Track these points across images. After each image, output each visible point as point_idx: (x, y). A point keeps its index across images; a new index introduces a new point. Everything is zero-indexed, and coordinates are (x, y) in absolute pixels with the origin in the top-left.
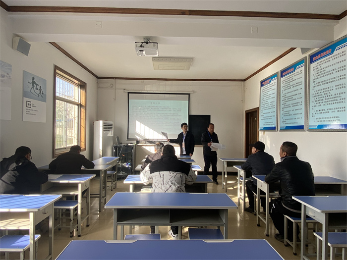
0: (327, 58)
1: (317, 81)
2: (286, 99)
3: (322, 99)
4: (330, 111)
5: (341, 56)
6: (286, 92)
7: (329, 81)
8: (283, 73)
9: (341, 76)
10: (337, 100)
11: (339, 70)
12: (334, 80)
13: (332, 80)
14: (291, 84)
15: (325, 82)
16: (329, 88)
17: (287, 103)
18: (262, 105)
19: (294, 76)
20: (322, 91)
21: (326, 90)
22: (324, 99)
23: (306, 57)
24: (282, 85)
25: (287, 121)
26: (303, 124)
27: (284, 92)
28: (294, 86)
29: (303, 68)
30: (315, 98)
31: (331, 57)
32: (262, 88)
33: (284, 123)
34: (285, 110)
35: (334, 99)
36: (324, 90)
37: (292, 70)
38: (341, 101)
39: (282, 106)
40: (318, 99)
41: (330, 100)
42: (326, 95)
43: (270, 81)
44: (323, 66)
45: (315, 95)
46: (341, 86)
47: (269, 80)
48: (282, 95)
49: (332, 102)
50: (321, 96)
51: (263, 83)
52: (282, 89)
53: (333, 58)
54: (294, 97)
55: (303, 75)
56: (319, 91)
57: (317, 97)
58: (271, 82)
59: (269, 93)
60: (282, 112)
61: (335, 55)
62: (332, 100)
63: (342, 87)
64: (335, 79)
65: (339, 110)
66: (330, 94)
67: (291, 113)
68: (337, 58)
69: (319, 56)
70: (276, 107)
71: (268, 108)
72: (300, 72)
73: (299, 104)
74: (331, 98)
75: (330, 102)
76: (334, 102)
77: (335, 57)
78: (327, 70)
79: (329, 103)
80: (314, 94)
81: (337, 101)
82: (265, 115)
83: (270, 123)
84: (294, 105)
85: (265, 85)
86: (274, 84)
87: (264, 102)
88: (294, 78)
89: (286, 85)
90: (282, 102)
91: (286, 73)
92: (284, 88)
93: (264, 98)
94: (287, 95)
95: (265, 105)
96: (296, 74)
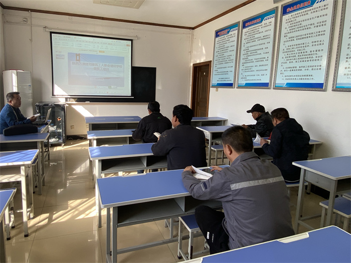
0: (304, 10)
1: (290, 35)
2: (249, 53)
3: (294, 55)
4: (303, 69)
5: (322, 10)
6: (249, 45)
7: (304, 36)
8: (246, 23)
9: (319, 32)
10: (312, 57)
11: (318, 25)
12: (311, 35)
13: (309, 35)
14: (256, 36)
15: (300, 37)
16: (303, 44)
17: (250, 58)
18: (216, 58)
19: (260, 27)
20: (296, 47)
21: (300, 46)
22: (297, 55)
23: (277, 8)
24: (244, 37)
25: (248, 78)
26: (268, 81)
27: (247, 45)
28: (259, 39)
29: (273, 20)
30: (286, 54)
31: (310, 10)
32: (217, 39)
33: (244, 79)
34: (246, 65)
35: (309, 56)
36: (298, 46)
37: (258, 20)
38: (317, 59)
39: (242, 61)
40: (288, 56)
41: (304, 57)
42: (300, 52)
43: (228, 32)
44: (298, 19)
45: (286, 51)
46: (319, 43)
48: (243, 48)
49: (307, 60)
50: (293, 53)
51: (218, 34)
52: (243, 41)
53: (313, 11)
54: (259, 52)
55: (272, 27)
56: (292, 47)
57: (289, 53)
58: (230, 33)
59: (226, 45)
60: (241, 67)
61: (315, 8)
62: (306, 57)
64: (313, 35)
65: (314, 68)
66: (305, 51)
67: (253, 69)
68: (317, 11)
69: (295, 7)
70: (234, 61)
71: (224, 62)
72: (268, 24)
73: (264, 60)
74: (305, 55)
75: (304, 60)
76: (309, 59)
77: (315, 10)
78: (304, 24)
79: (302, 60)
80: (285, 49)
81: (312, 59)
82: (219, 70)
83: (226, 79)
84: (258, 60)
85: (221, 36)
86: (233, 35)
87: (218, 55)
88: (261, 30)
89: (249, 37)
90: (242, 57)
91: (251, 24)
92: (246, 40)
93: (219, 50)
94: (250, 49)
95: (220, 59)
96: (263, 26)
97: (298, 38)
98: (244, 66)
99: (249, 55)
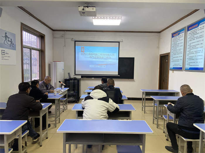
2: (191, 47)
6: (191, 42)
8: (190, 27)
14: (195, 36)
17: (192, 51)
18: (172, 51)
19: (197, 30)
24: (188, 37)
25: (191, 64)
28: (197, 38)
32: (173, 39)
33: (189, 65)
34: (190, 55)
37: (196, 25)
39: (187, 53)
47: (178, 33)
48: (188, 44)
51: (173, 35)
52: (188, 40)
54: (197, 46)
58: (180, 35)
59: (178, 43)
60: (187, 57)
67: (194, 58)
70: (183, 53)
71: (176, 54)
72: (202, 28)
73: (200, 52)
82: (174, 59)
83: (178, 65)
84: (197, 52)
85: (175, 36)
86: (182, 36)
87: (173, 49)
88: (198, 32)
89: (191, 37)
90: (187, 50)
91: (192, 28)
92: (190, 39)
93: (174, 46)
94: (192, 45)
95: (175, 51)
96: (199, 29)
98: (189, 56)
99: (191, 48)
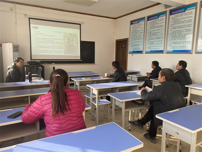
0: (181, 13)
1: (174, 26)
2: (151, 34)
4: (181, 43)
5: (190, 14)
6: (151, 30)
7: (181, 27)
8: (149, 18)
9: (189, 25)
10: (186, 37)
11: (188, 21)
12: (184, 26)
14: (156, 25)
16: (181, 30)
17: (152, 37)
18: (131, 37)
19: (158, 21)
20: (177, 32)
21: (179, 31)
22: (178, 36)
23: (167, 11)
24: (148, 26)
25: (151, 48)
28: (157, 27)
29: (165, 17)
30: (172, 35)
31: (184, 14)
32: (132, 26)
33: (149, 49)
34: (150, 41)
37: (156, 17)
38: (188, 38)
39: (148, 39)
42: (179, 34)
43: (139, 22)
44: (178, 18)
47: (137, 21)
48: (148, 31)
50: (176, 35)
51: (132, 23)
52: (148, 28)
54: (157, 34)
55: (164, 21)
56: (175, 32)
59: (138, 30)
60: (147, 42)
63: (189, 31)
64: (186, 26)
65: (186, 42)
66: (182, 34)
67: (154, 43)
68: (187, 14)
69: (176, 12)
70: (143, 38)
71: (136, 39)
72: (162, 19)
73: (160, 38)
74: (182, 36)
75: (181, 38)
76: (184, 38)
78: (181, 20)
80: (172, 33)
82: (134, 44)
83: (138, 49)
84: (157, 38)
86: (142, 24)
87: (133, 35)
89: (151, 26)
90: (147, 36)
91: (152, 19)
93: (133, 32)
97: (178, 27)
